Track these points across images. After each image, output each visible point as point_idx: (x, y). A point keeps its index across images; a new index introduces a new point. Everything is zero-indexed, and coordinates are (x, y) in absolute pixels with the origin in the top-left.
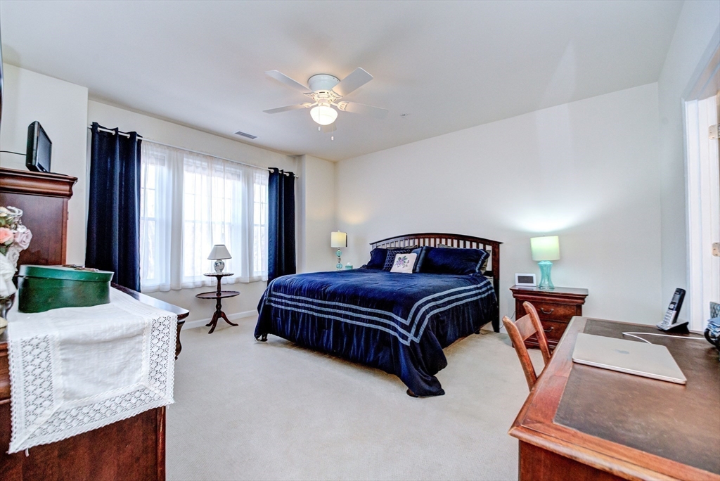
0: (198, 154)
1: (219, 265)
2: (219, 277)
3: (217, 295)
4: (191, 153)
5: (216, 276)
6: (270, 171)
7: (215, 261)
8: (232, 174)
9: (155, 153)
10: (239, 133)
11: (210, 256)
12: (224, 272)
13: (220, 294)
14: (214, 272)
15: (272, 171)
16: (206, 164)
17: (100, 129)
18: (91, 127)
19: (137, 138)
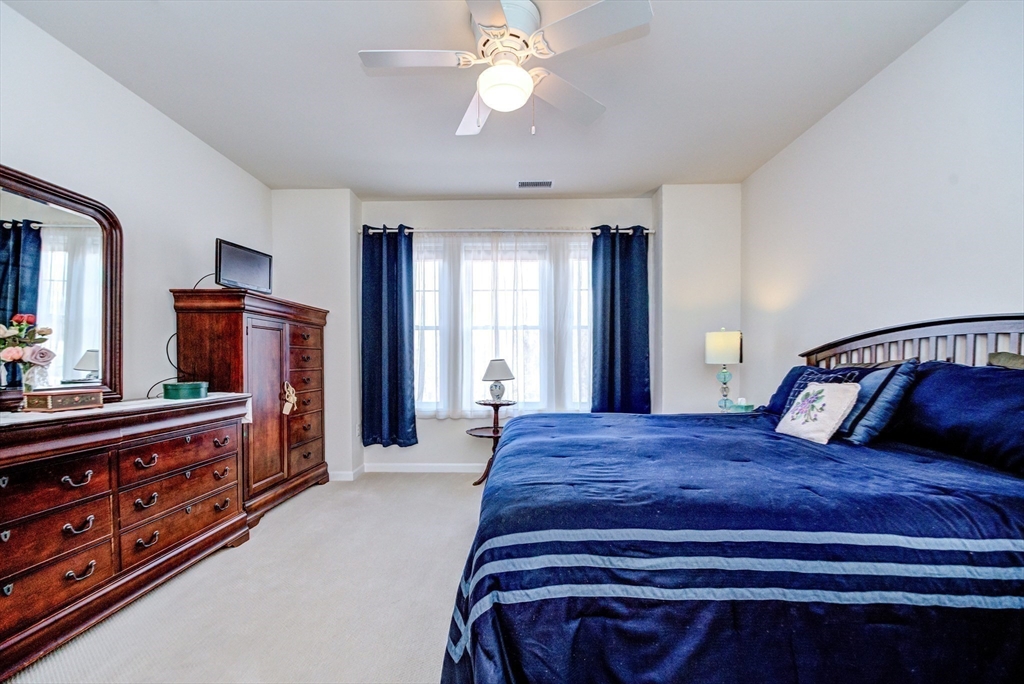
0: (480, 234)
1: (497, 389)
2: (496, 407)
3: (494, 431)
4: (471, 234)
5: (492, 405)
6: (594, 234)
7: (492, 383)
8: (530, 251)
9: (428, 245)
10: (523, 185)
11: (486, 375)
12: (505, 398)
13: (498, 432)
14: (489, 398)
15: (598, 232)
16: (489, 245)
17: (371, 231)
18: (361, 231)
19: (407, 231)
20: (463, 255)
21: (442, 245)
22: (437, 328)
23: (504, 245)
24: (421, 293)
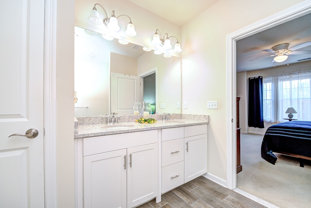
0: (285, 75)
4: (282, 75)
5: (289, 120)
7: (289, 114)
9: (267, 79)
10: (298, 61)
11: (287, 112)
12: (293, 118)
14: (288, 118)
16: (288, 77)
17: (251, 79)
18: (248, 79)
19: (261, 77)
20: (279, 81)
21: (272, 79)
22: (270, 100)
23: (293, 76)
24: (265, 91)
